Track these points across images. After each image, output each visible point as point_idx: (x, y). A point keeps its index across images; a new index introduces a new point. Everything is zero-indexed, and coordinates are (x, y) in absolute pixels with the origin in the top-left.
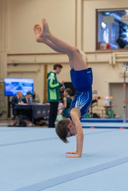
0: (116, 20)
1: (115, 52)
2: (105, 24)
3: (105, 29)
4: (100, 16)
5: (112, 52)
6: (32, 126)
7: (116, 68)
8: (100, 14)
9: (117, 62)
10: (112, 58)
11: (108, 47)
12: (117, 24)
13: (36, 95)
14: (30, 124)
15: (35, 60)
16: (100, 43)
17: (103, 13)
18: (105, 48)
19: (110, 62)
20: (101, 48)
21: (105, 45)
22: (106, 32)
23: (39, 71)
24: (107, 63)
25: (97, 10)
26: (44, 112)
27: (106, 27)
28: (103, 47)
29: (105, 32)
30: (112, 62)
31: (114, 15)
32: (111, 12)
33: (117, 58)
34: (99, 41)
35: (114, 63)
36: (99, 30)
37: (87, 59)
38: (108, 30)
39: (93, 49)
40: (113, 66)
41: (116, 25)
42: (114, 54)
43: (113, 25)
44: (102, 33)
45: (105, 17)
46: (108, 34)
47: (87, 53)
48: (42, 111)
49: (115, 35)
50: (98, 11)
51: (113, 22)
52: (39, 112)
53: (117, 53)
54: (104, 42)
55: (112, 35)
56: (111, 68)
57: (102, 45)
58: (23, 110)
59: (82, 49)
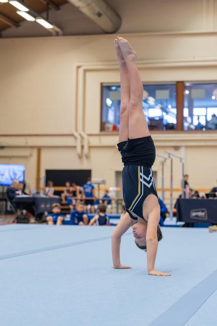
2: (111, 100)
3: (110, 107)
6: (35, 223)
8: (106, 89)
11: (115, 128)
13: (27, 185)
14: (32, 220)
15: (26, 143)
16: (105, 123)
17: (109, 88)
18: (111, 129)
20: (106, 130)
21: (111, 126)
22: (112, 111)
23: (31, 155)
25: (102, 84)
26: (48, 206)
27: (112, 104)
28: (108, 128)
29: (110, 111)
34: (104, 120)
36: (104, 108)
37: (89, 142)
38: (113, 108)
39: (97, 129)
44: (107, 112)
45: (111, 93)
46: (113, 113)
47: (90, 135)
48: (46, 204)
50: (104, 85)
52: (43, 206)
54: (108, 122)
57: (107, 125)
58: (24, 203)
59: (84, 130)
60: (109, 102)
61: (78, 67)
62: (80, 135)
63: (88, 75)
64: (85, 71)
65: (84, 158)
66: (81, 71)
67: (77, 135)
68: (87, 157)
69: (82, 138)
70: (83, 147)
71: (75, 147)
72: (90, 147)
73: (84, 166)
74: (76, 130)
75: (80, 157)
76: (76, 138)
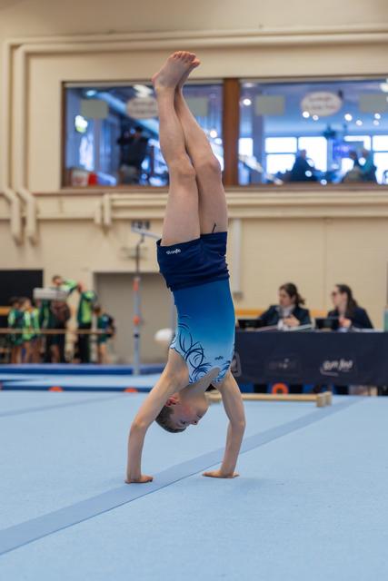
0: (113, 111)
1: (111, 193)
2: (85, 119)
3: (85, 134)
4: (71, 98)
5: (101, 194)
7: (111, 234)
8: (72, 94)
9: (114, 220)
10: (102, 208)
11: (93, 180)
12: (116, 121)
16: (71, 170)
17: (80, 92)
18: (85, 183)
19: (98, 220)
20: (75, 184)
21: (85, 176)
22: (89, 142)
24: (89, 221)
25: (63, 83)
27: (88, 129)
28: (79, 181)
29: (84, 143)
30: (103, 219)
31: (107, 97)
32: (100, 90)
33: (114, 208)
34: (69, 163)
35: (107, 221)
36: (71, 136)
37: (37, 212)
38: (91, 137)
39: (53, 183)
40: (105, 229)
41: (112, 125)
42: (107, 198)
43: (105, 123)
44: (78, 144)
45: (84, 103)
46: (91, 148)
47: (38, 195)
49: (108, 150)
50: (68, 85)
51: (105, 114)
53: (115, 196)
54: (82, 168)
55: (102, 150)
56: (100, 234)
57: (76, 174)
59: (26, 185)
60: (81, 123)
61: (14, 47)
62: (18, 195)
63: (35, 63)
64: (29, 55)
65: (27, 245)
66: (19, 55)
67: (11, 194)
68: (34, 243)
69: (23, 202)
70: (24, 221)
71: (7, 221)
72: (39, 222)
73: (28, 262)
74: (10, 185)
75: (19, 243)
76: (9, 202)
